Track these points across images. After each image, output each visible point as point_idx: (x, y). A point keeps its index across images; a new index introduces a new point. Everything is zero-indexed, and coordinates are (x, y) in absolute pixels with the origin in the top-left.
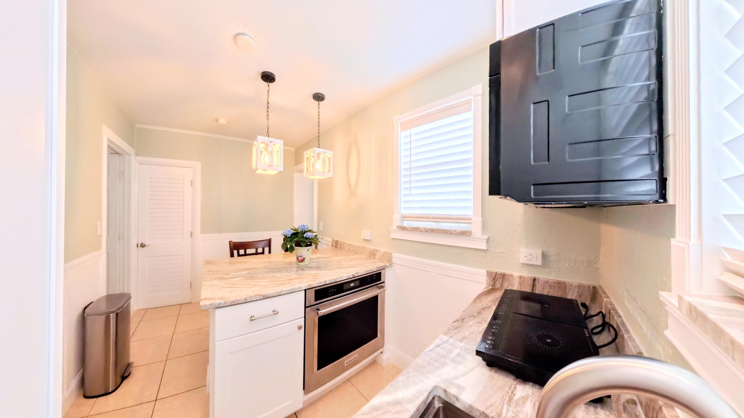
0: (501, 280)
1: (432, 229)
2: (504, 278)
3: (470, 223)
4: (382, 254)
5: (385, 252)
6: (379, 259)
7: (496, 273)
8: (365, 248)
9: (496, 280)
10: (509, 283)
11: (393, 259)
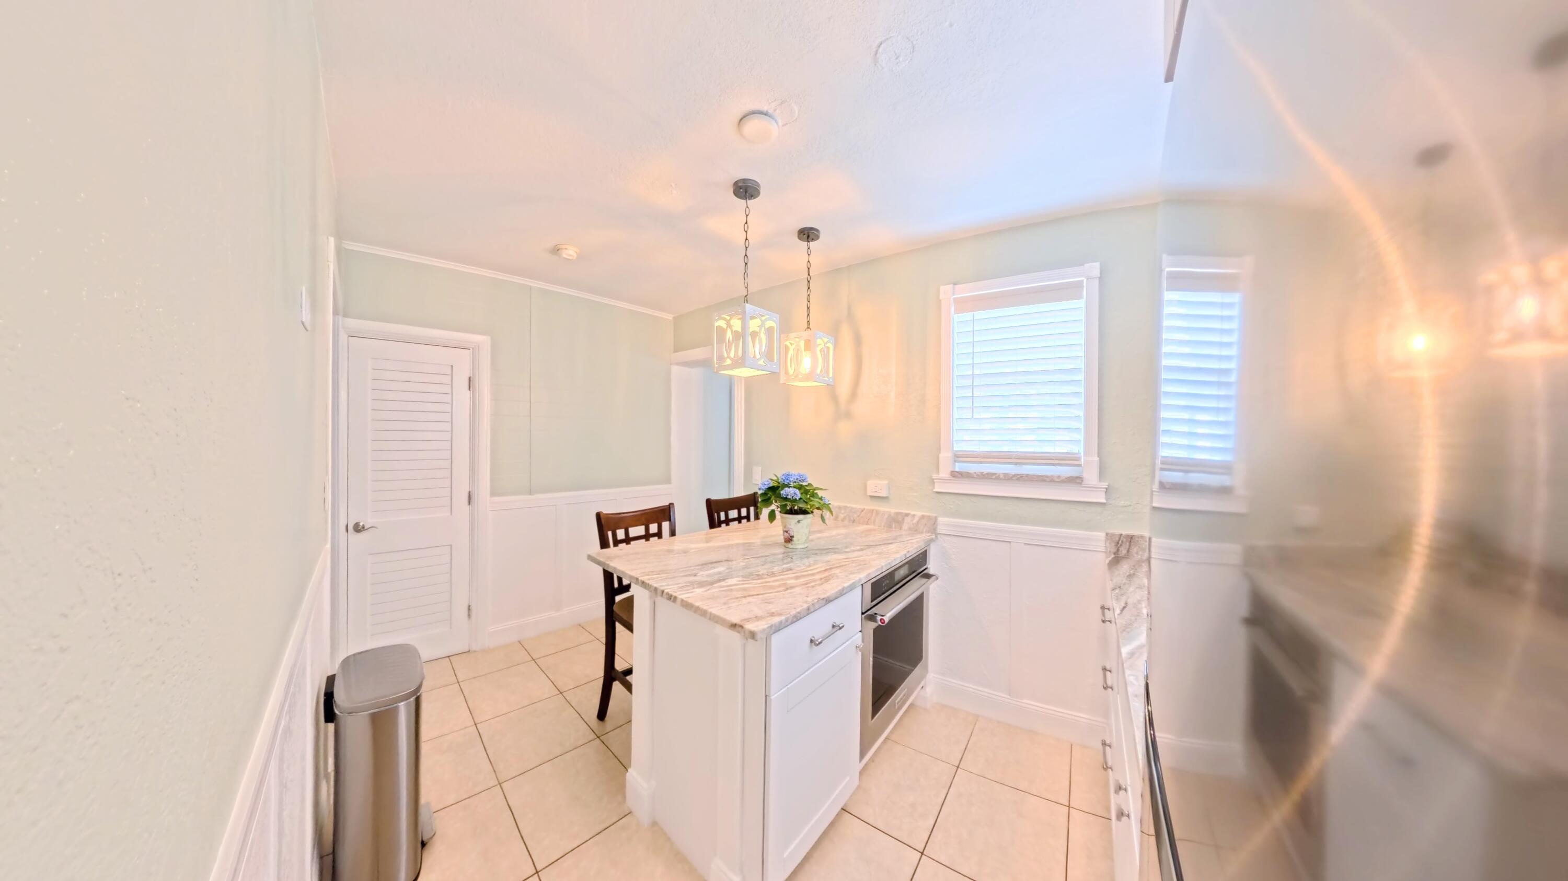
0: (1128, 544)
1: (1018, 475)
2: (1132, 541)
3: (1079, 465)
4: (916, 519)
5: (923, 517)
6: (910, 529)
7: (1121, 535)
8: (878, 512)
9: (1121, 545)
10: (1139, 547)
11: (938, 527)
